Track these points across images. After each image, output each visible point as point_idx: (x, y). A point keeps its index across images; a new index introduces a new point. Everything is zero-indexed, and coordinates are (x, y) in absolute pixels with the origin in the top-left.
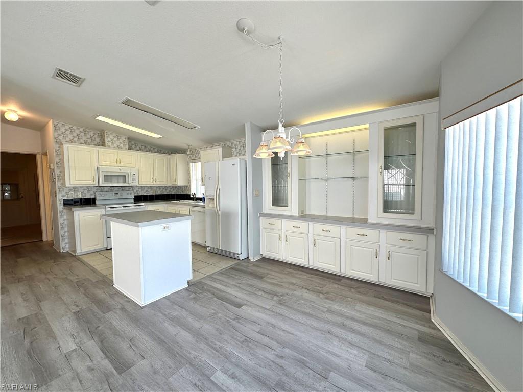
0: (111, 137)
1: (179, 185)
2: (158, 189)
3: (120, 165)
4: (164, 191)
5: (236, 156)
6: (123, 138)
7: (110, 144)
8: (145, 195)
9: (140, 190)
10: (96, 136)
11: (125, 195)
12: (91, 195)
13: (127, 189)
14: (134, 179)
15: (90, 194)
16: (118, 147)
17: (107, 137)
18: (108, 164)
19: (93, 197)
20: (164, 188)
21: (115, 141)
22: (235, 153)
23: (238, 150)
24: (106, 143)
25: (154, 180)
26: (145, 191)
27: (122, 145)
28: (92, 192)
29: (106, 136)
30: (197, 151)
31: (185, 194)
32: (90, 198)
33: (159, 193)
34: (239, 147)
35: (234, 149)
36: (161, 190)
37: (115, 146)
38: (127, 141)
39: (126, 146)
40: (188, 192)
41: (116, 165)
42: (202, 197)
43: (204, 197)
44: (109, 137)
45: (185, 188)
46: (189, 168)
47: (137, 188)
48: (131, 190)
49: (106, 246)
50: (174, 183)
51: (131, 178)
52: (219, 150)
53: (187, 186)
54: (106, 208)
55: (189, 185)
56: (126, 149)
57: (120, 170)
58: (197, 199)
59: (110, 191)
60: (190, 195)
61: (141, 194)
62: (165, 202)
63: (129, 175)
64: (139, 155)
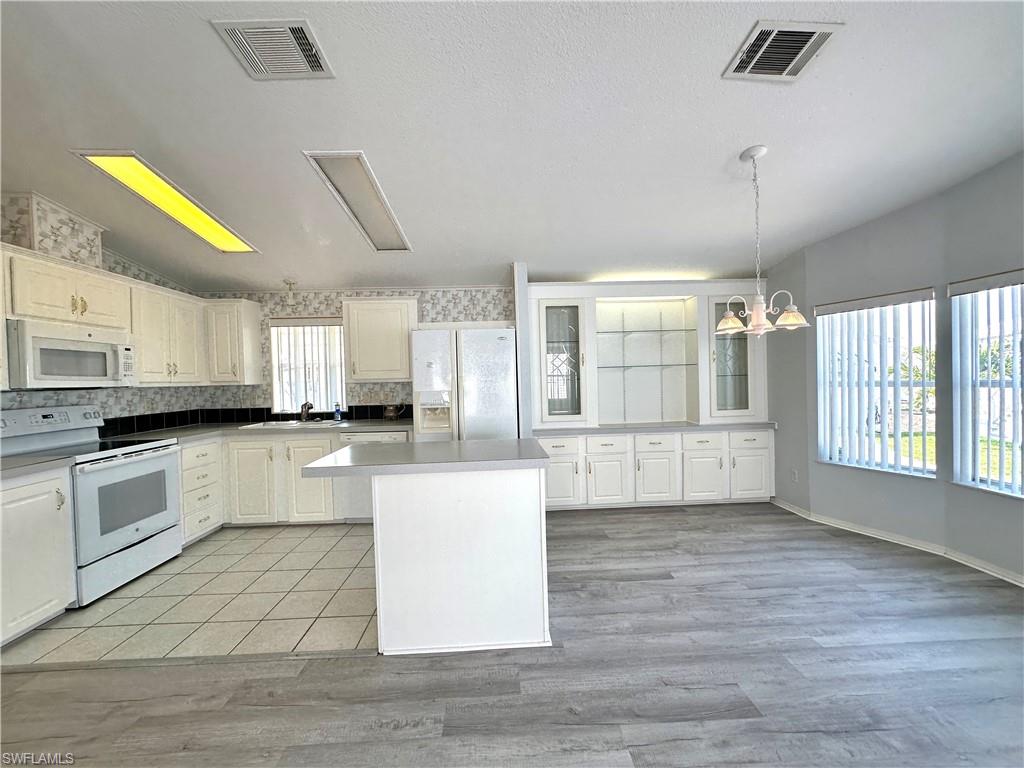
0: (52, 219)
1: (246, 384)
2: (158, 397)
3: (83, 319)
4: (174, 400)
5: (433, 320)
6: (88, 232)
7: (49, 243)
8: (126, 414)
9: (111, 401)
11: (75, 417)
13: (73, 397)
14: (128, 367)
16: (74, 257)
17: (39, 218)
18: (46, 311)
20: (190, 390)
21: (65, 238)
22: (432, 314)
23: (439, 308)
24: (37, 238)
25: (172, 370)
26: (124, 402)
27: (84, 253)
29: (36, 214)
30: (300, 299)
31: (247, 405)
33: (161, 408)
34: (443, 302)
35: (429, 306)
36: (167, 398)
37: (65, 252)
38: (98, 241)
39: (99, 259)
40: (262, 400)
41: (73, 317)
42: (329, 411)
43: (338, 411)
44: (45, 218)
45: (249, 390)
46: (268, 339)
47: (101, 396)
48: (85, 401)
49: (73, 598)
50: (226, 379)
51: (122, 360)
52: (409, 305)
53: (258, 386)
54: (77, 464)
55: (264, 383)
56: (97, 267)
57: (90, 335)
58: (313, 417)
59: (16, 405)
60: (269, 410)
61: (116, 412)
62: (219, 432)
63: (115, 353)
64: (134, 290)
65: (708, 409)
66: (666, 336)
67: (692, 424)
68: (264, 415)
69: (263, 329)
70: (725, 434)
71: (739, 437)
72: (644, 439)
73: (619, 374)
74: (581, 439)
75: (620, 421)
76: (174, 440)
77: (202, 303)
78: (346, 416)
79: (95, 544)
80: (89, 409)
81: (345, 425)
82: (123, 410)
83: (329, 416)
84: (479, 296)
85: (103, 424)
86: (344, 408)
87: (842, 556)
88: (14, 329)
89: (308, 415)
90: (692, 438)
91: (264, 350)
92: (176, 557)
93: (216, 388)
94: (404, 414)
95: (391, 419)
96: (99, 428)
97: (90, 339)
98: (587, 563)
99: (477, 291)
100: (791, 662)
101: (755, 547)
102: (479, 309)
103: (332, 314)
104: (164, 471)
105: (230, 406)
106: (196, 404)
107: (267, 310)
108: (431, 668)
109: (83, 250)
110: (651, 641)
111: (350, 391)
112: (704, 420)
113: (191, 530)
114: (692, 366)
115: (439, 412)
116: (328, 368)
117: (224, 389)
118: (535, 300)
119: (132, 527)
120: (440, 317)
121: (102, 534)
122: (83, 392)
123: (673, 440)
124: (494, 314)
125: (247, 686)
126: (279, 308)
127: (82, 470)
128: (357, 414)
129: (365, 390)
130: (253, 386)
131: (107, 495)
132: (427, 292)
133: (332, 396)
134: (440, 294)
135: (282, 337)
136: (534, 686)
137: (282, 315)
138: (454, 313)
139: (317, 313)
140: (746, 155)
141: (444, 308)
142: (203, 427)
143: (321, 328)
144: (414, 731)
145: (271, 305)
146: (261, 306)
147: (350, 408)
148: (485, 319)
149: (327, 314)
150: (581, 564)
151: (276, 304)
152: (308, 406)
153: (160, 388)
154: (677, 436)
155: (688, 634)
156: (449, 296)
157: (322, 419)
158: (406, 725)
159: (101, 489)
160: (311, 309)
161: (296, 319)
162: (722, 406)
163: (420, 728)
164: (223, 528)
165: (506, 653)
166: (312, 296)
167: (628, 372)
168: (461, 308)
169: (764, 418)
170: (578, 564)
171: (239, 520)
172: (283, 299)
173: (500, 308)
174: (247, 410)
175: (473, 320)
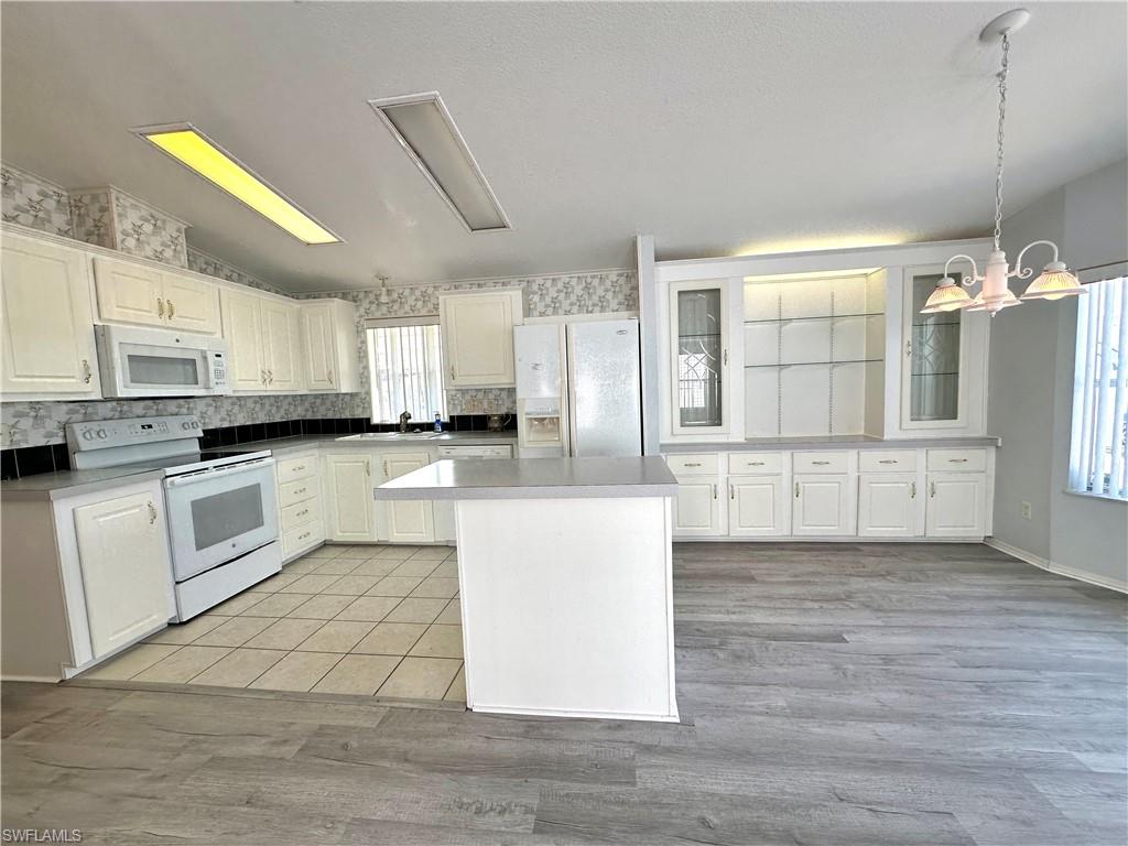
0: (133, 217)
1: (343, 391)
2: (258, 406)
3: (170, 323)
4: (274, 410)
5: (542, 314)
6: (172, 228)
7: (131, 242)
8: (226, 425)
9: (211, 411)
10: (51, 204)
11: (174, 428)
12: (49, 435)
13: (172, 406)
14: (220, 374)
15: (42, 431)
16: (158, 257)
17: (120, 215)
18: (132, 316)
19: (59, 441)
20: (290, 399)
21: (147, 235)
22: (541, 307)
23: (548, 300)
24: (118, 236)
25: (267, 377)
26: (223, 413)
27: (168, 253)
28: (52, 425)
29: (115, 210)
30: (395, 296)
31: (347, 415)
32: (47, 448)
33: (262, 419)
34: (553, 292)
35: (536, 298)
36: (267, 407)
37: (149, 251)
38: (182, 239)
39: (184, 258)
40: (360, 409)
41: (159, 322)
42: (430, 421)
43: (438, 421)
44: (126, 217)
45: (347, 398)
46: (364, 342)
47: (200, 406)
48: (184, 410)
49: (174, 614)
50: (324, 387)
51: (212, 368)
52: (513, 296)
53: (356, 394)
54: (167, 477)
55: (363, 391)
56: (183, 267)
57: (178, 341)
58: (413, 428)
59: (117, 415)
60: (368, 420)
61: (215, 423)
62: (315, 443)
63: (205, 358)
64: (222, 292)
65: (896, 418)
66: (839, 324)
67: (872, 438)
68: (363, 425)
69: (359, 332)
70: (920, 454)
71: (941, 456)
72: (805, 458)
73: (773, 374)
74: (722, 456)
75: (772, 434)
76: (268, 452)
77: (295, 305)
78: (447, 427)
79: (192, 559)
80: (187, 419)
81: (446, 437)
82: (223, 420)
83: (429, 427)
84: (596, 282)
85: (202, 435)
86: (445, 418)
87: (1109, 629)
88: (101, 336)
89: (406, 426)
90: (872, 457)
91: (361, 355)
92: (276, 574)
93: (316, 396)
94: (509, 424)
95: (495, 430)
96: (199, 438)
97: (178, 345)
98: (728, 612)
99: (593, 277)
100: (1040, 789)
101: (966, 605)
102: (595, 299)
103: (429, 311)
104: (259, 485)
105: (330, 416)
106: (297, 414)
107: (362, 310)
108: (526, 735)
109: (167, 250)
110: (817, 730)
111: (451, 401)
112: (891, 432)
113: (290, 547)
114: (876, 362)
115: (548, 423)
116: (428, 374)
117: (323, 397)
118: (664, 283)
119: (230, 541)
120: (550, 311)
121: (197, 550)
122: (181, 401)
123: (846, 459)
124: (614, 304)
125: (321, 731)
126: (374, 307)
127: (172, 483)
128: (461, 425)
129: (468, 397)
130: (351, 395)
131: (201, 509)
132: (534, 281)
133: (433, 406)
134: (549, 284)
135: (379, 341)
136: (655, 778)
137: (378, 315)
138: (566, 305)
139: (413, 311)
140: (992, 32)
141: (554, 300)
142: (305, 438)
143: (418, 328)
144: (499, 820)
145: (365, 304)
146: (357, 306)
147: (452, 418)
148: (603, 309)
149: (424, 312)
150: (720, 612)
151: (371, 303)
152: (406, 416)
153: (260, 397)
154: (852, 455)
155: (870, 726)
156: (560, 285)
157: (423, 430)
158: (491, 809)
159: (195, 504)
160: (407, 308)
161: (393, 317)
162: (917, 415)
163: (507, 816)
164: (326, 545)
165: (619, 725)
166: (407, 292)
167: (785, 372)
168: (573, 298)
169: (980, 430)
170: (716, 612)
171: (339, 537)
172: (377, 297)
173: (621, 297)
174: (346, 420)
175: (587, 312)
